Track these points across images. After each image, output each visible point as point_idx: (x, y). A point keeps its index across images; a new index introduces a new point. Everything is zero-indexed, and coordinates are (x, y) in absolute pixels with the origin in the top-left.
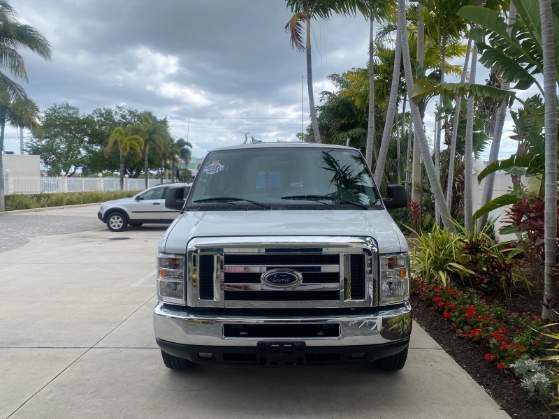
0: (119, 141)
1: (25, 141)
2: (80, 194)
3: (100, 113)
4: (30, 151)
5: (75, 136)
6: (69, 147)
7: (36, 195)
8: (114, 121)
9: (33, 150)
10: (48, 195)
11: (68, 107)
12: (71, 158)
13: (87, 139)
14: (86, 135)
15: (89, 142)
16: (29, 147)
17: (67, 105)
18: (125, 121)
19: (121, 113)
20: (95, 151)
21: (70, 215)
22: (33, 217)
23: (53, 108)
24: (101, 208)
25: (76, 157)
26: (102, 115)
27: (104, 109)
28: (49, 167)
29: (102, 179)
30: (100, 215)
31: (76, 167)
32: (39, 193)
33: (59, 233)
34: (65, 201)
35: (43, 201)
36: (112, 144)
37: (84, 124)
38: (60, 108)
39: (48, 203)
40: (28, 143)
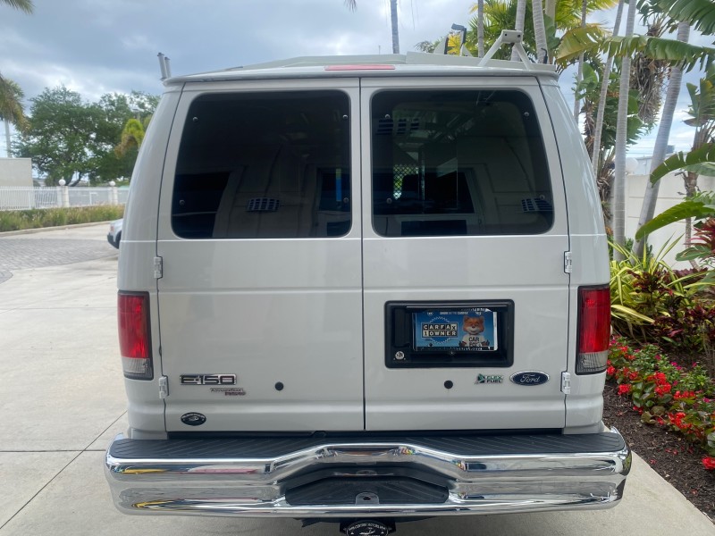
0: (136, 136)
1: (12, 139)
2: (86, 209)
3: (110, 101)
4: (18, 153)
5: (76, 131)
6: (71, 147)
7: (26, 212)
8: (128, 111)
9: (22, 151)
10: (43, 212)
11: (66, 93)
12: (74, 161)
13: (93, 136)
14: (92, 130)
15: (97, 140)
16: (17, 147)
17: (65, 89)
18: (143, 110)
19: (138, 100)
20: (105, 152)
21: (74, 238)
22: (22, 241)
23: (46, 94)
24: (112, 228)
25: (80, 160)
26: (112, 103)
27: (116, 95)
28: (46, 174)
29: (116, 189)
30: (110, 238)
31: (82, 173)
32: (30, 209)
33: (56, 264)
34: (66, 219)
35: (36, 219)
36: (126, 141)
37: (88, 115)
38: (54, 94)
39: (44, 221)
40: (15, 142)
